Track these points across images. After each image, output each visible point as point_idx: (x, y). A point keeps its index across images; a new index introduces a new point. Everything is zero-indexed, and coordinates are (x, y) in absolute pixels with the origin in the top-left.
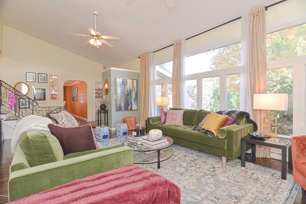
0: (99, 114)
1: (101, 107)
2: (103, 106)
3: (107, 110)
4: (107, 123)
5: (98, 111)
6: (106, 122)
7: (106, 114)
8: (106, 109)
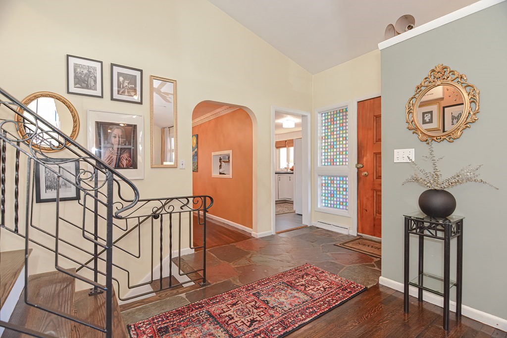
0: (414, 240)
1: (424, 205)
2: (438, 201)
3: (460, 224)
4: (459, 285)
5: (408, 220)
6: (453, 278)
7: (453, 243)
8: (455, 216)
